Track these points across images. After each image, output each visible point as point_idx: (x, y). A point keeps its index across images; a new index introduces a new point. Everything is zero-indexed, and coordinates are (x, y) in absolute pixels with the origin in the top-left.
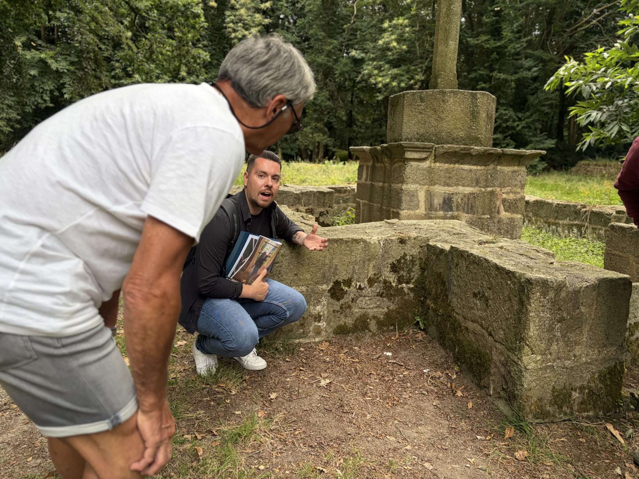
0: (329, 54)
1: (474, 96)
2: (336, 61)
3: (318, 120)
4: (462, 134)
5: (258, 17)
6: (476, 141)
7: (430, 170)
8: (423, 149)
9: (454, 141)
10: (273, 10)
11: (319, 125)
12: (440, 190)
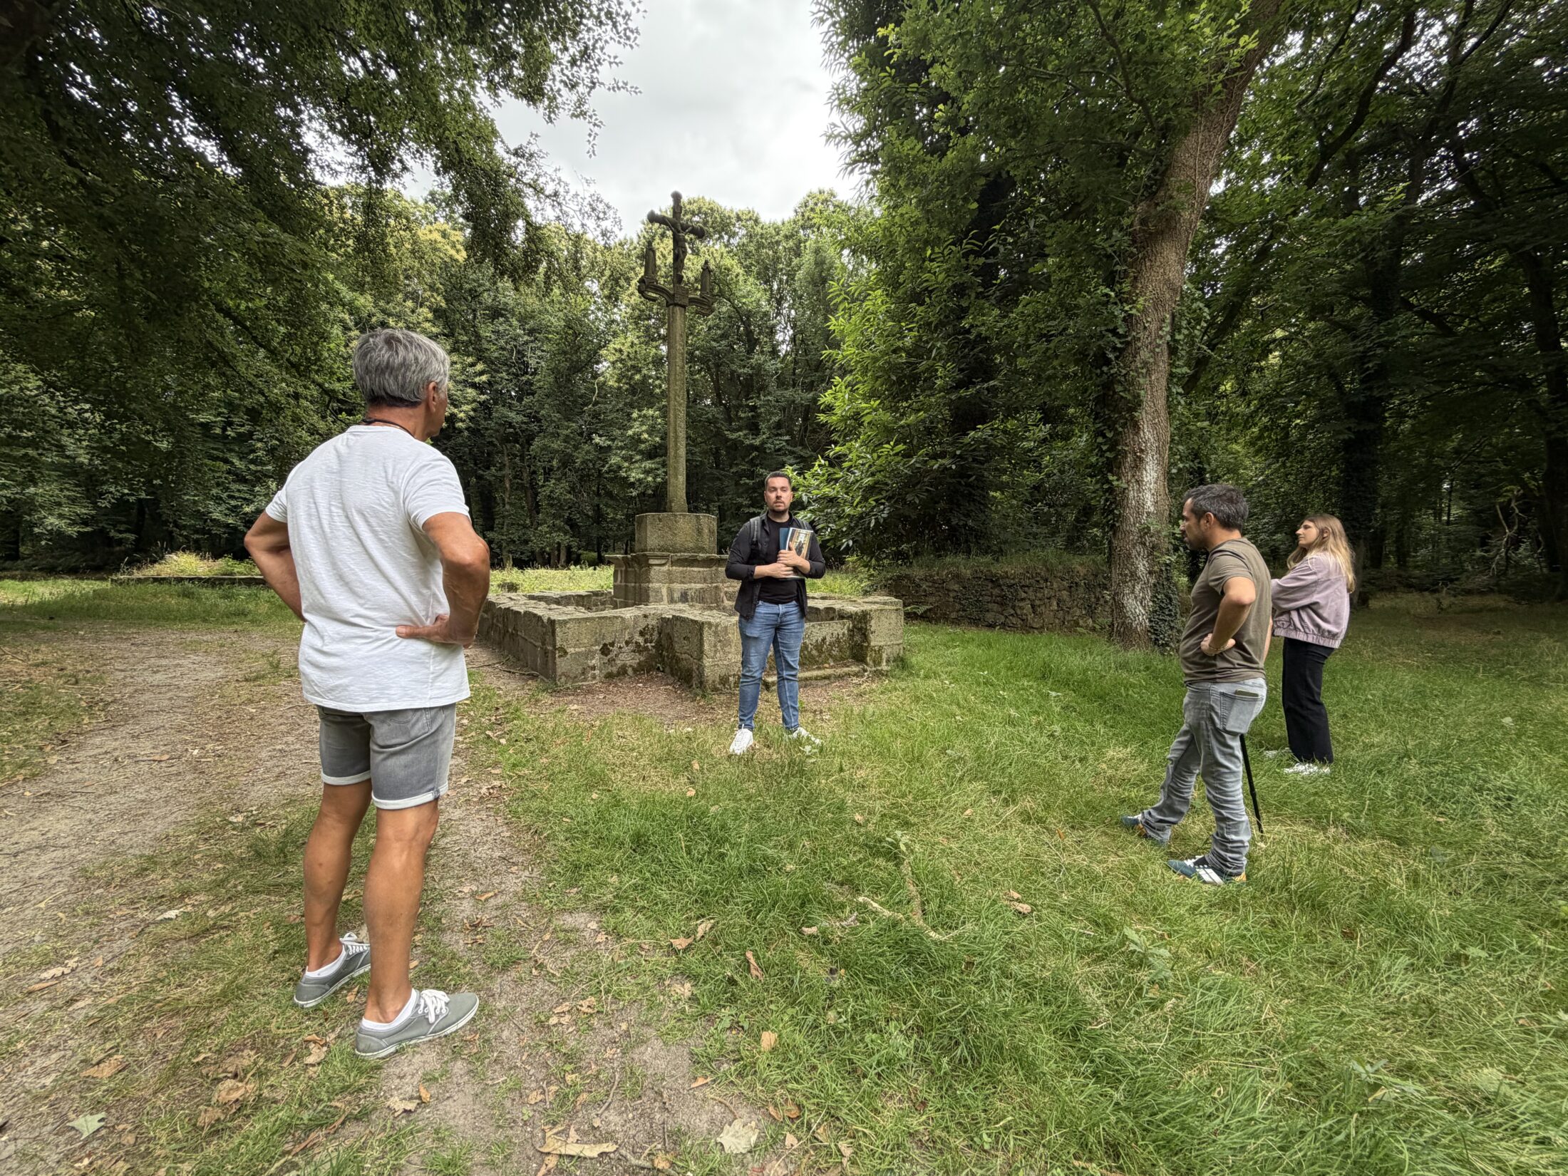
0: (567, 440)
1: (698, 517)
2: (576, 448)
3: (555, 516)
4: (691, 545)
5: (471, 392)
6: (702, 550)
7: (669, 573)
8: (662, 557)
9: (686, 550)
10: (490, 383)
11: (557, 522)
12: (677, 587)
